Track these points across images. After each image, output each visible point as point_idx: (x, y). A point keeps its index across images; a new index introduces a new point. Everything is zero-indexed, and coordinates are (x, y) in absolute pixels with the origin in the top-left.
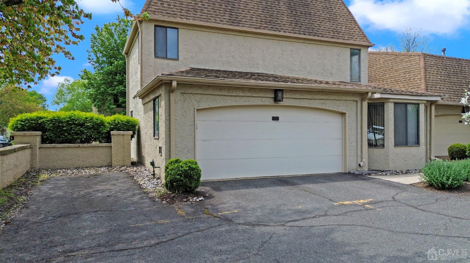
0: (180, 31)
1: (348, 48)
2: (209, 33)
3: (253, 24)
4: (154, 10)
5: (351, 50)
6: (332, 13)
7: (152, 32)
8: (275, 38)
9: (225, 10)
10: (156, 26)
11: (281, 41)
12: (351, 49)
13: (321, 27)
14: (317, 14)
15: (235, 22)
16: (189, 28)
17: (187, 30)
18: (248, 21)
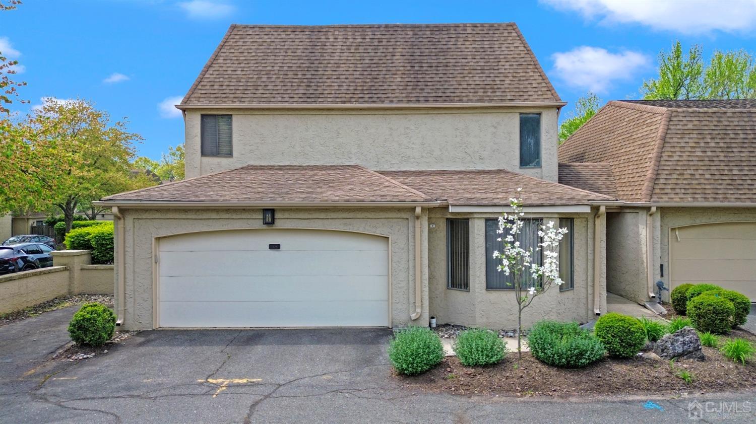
0: (234, 118)
1: (516, 113)
2: (275, 116)
3: (340, 96)
4: (199, 95)
5: (521, 116)
6: (490, 57)
7: (197, 124)
8: (377, 113)
9: (301, 81)
10: (203, 116)
11: (387, 116)
12: (520, 114)
13: (461, 85)
14: (460, 64)
15: (312, 96)
16: (246, 113)
17: (244, 116)
18: (333, 92)
